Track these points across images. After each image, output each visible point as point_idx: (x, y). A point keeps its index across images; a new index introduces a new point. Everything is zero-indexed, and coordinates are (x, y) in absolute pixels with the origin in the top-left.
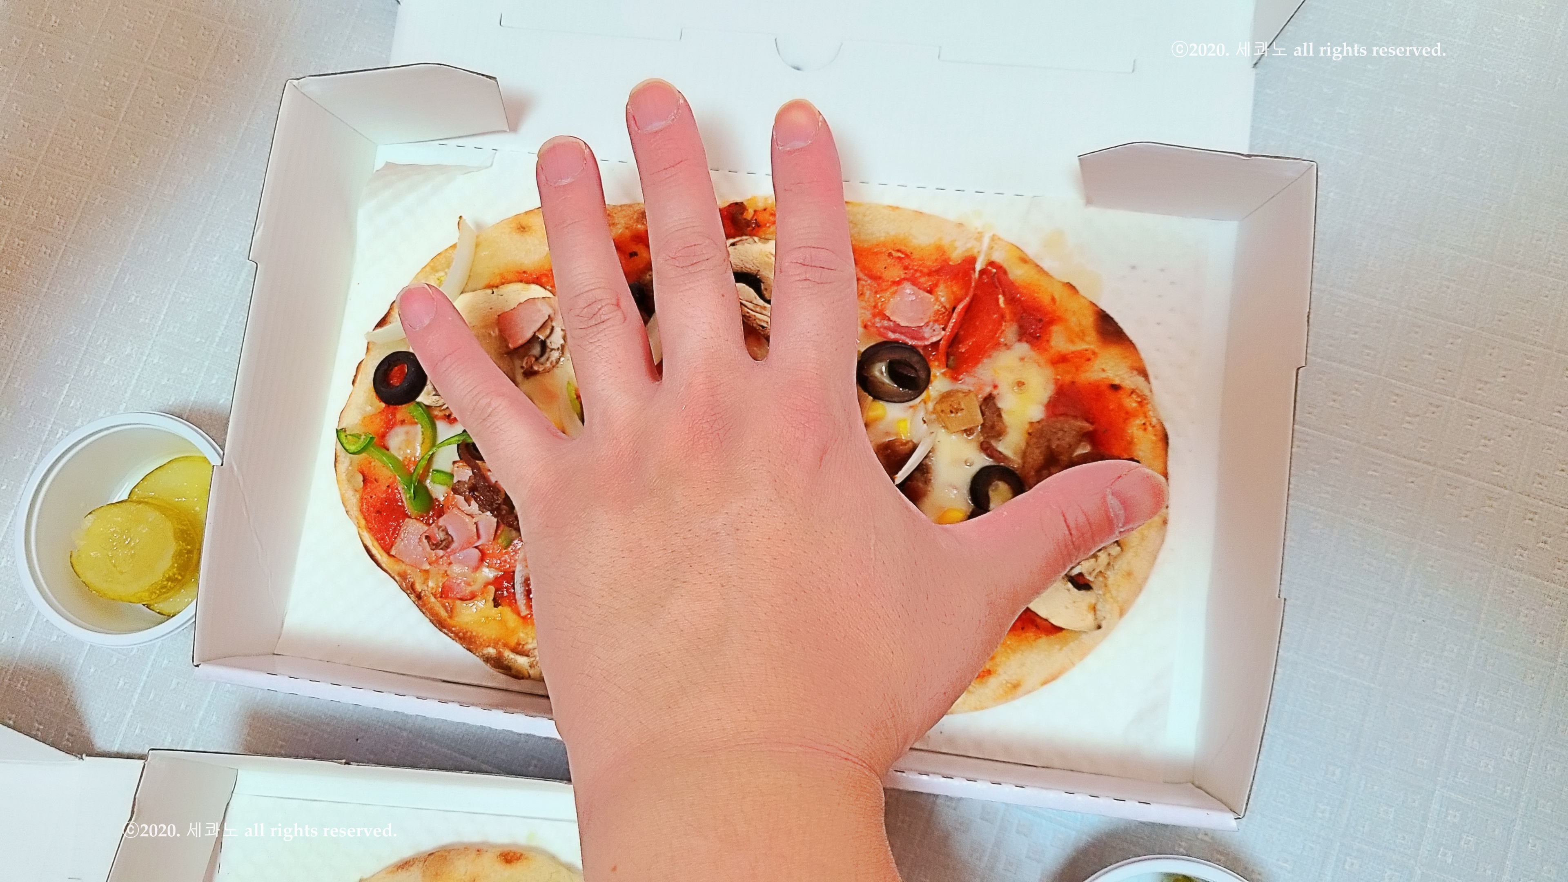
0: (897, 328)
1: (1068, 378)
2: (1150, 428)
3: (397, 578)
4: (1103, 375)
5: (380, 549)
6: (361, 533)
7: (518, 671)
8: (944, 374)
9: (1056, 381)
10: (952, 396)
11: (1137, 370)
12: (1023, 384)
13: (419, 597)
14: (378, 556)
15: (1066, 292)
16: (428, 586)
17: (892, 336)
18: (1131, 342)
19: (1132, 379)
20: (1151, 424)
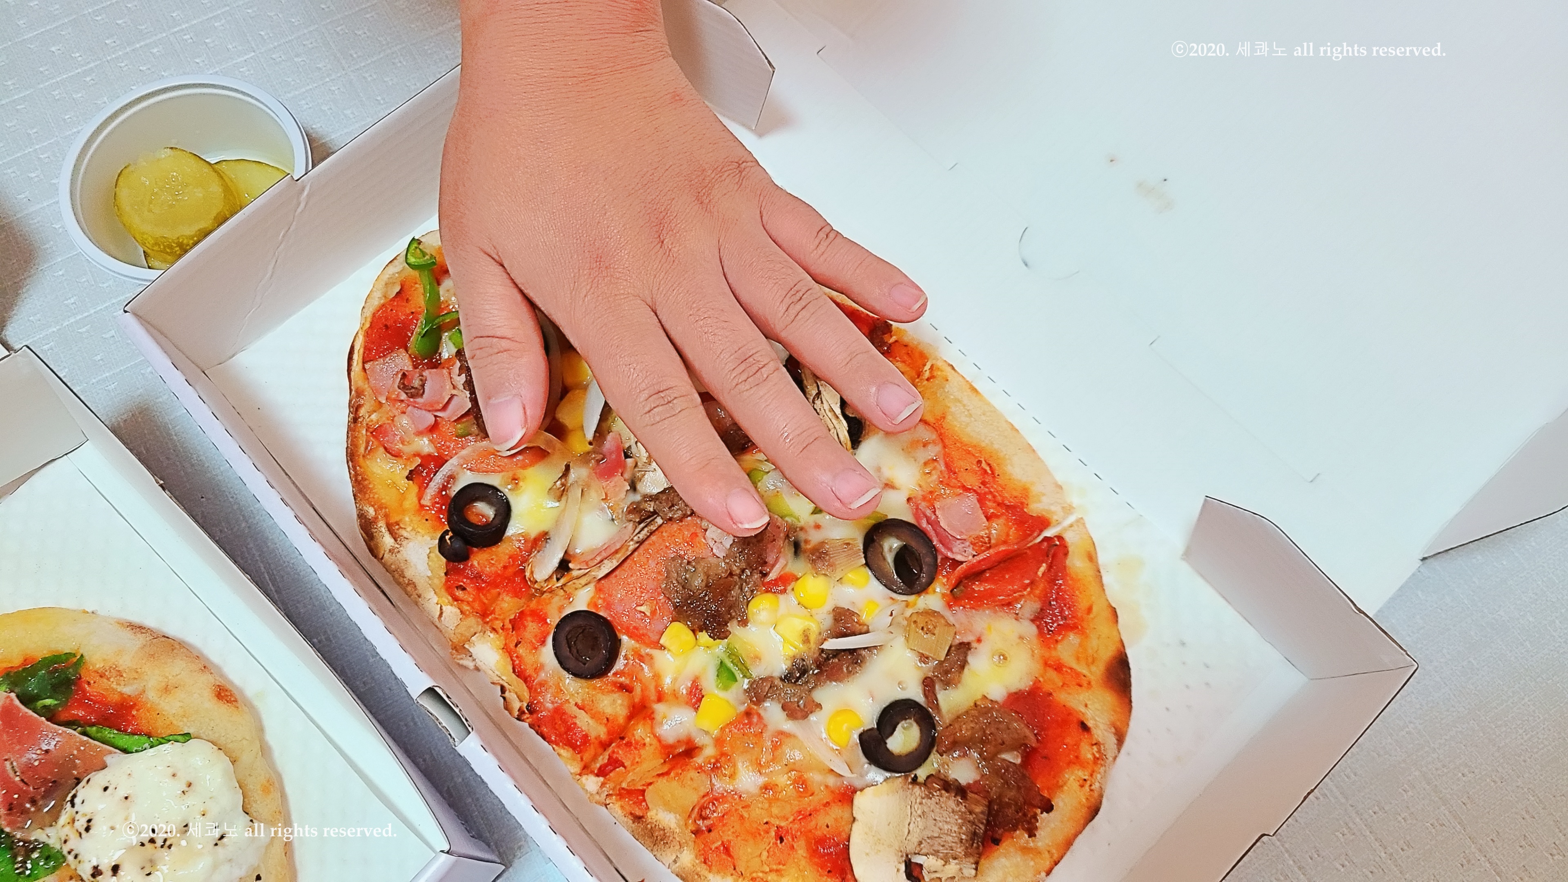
0: (935, 524)
1: (1047, 687)
2: (1087, 788)
3: (353, 392)
4: (1083, 709)
5: (361, 358)
6: (359, 334)
7: (377, 546)
8: (944, 595)
9: (1037, 681)
10: (934, 616)
11: (1116, 729)
12: (1005, 658)
13: (355, 420)
14: (355, 363)
15: (1107, 613)
16: (370, 416)
17: (924, 524)
18: (1131, 701)
19: (1106, 733)
20: (1091, 785)
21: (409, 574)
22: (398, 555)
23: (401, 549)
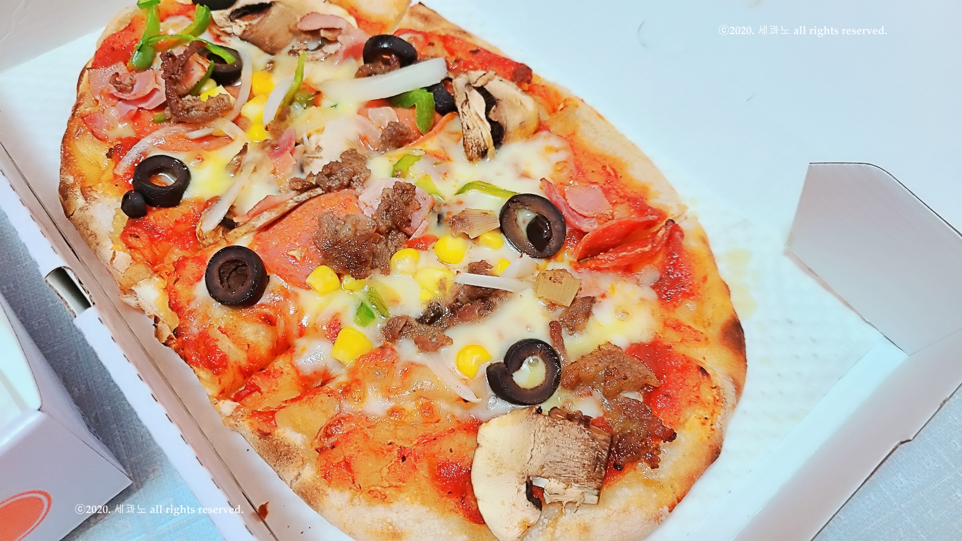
0: (565, 203)
1: (667, 342)
3: (78, 98)
4: (701, 359)
8: (571, 260)
9: (657, 337)
11: (734, 380)
13: (75, 114)
15: (720, 287)
19: (724, 382)
20: (712, 425)
21: (93, 227)
22: (87, 212)
23: (90, 207)
